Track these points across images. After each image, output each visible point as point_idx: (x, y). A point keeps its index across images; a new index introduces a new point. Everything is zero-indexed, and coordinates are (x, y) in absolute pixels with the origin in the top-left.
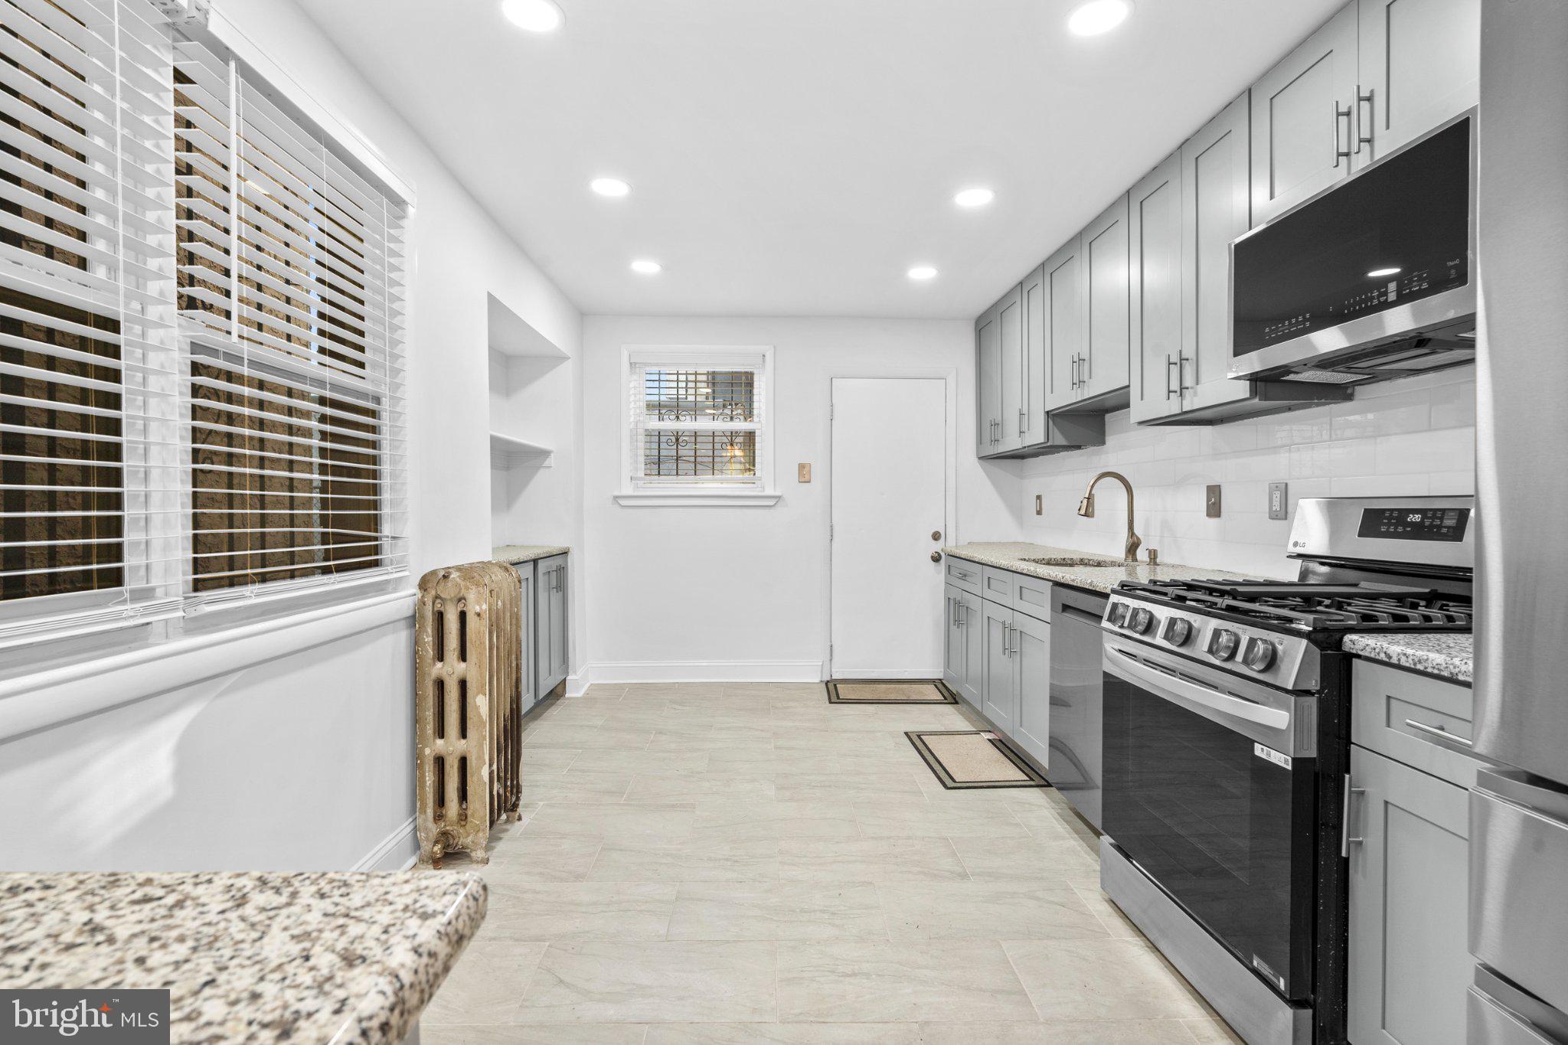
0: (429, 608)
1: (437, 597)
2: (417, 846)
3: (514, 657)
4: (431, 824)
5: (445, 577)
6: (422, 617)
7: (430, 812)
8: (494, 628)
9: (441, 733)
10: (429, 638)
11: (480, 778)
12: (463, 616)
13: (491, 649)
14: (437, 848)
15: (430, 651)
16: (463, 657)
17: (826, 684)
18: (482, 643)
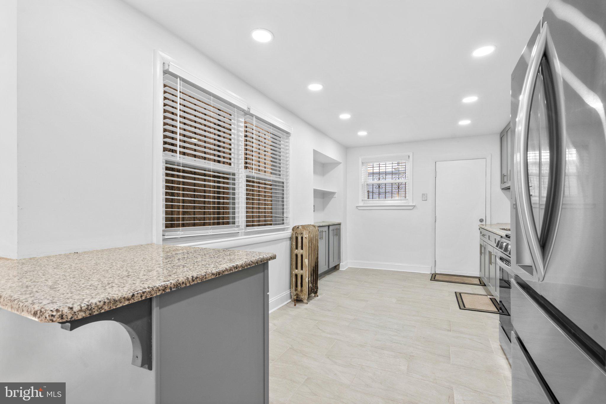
0: (294, 235)
1: (296, 233)
2: (291, 297)
3: (316, 250)
4: (294, 292)
5: (298, 227)
6: (293, 238)
7: (294, 288)
8: (310, 242)
9: (297, 268)
10: (294, 243)
11: (306, 281)
12: (302, 238)
13: (309, 247)
14: (295, 297)
15: (294, 247)
16: (302, 249)
17: (432, 274)
18: (307, 245)
